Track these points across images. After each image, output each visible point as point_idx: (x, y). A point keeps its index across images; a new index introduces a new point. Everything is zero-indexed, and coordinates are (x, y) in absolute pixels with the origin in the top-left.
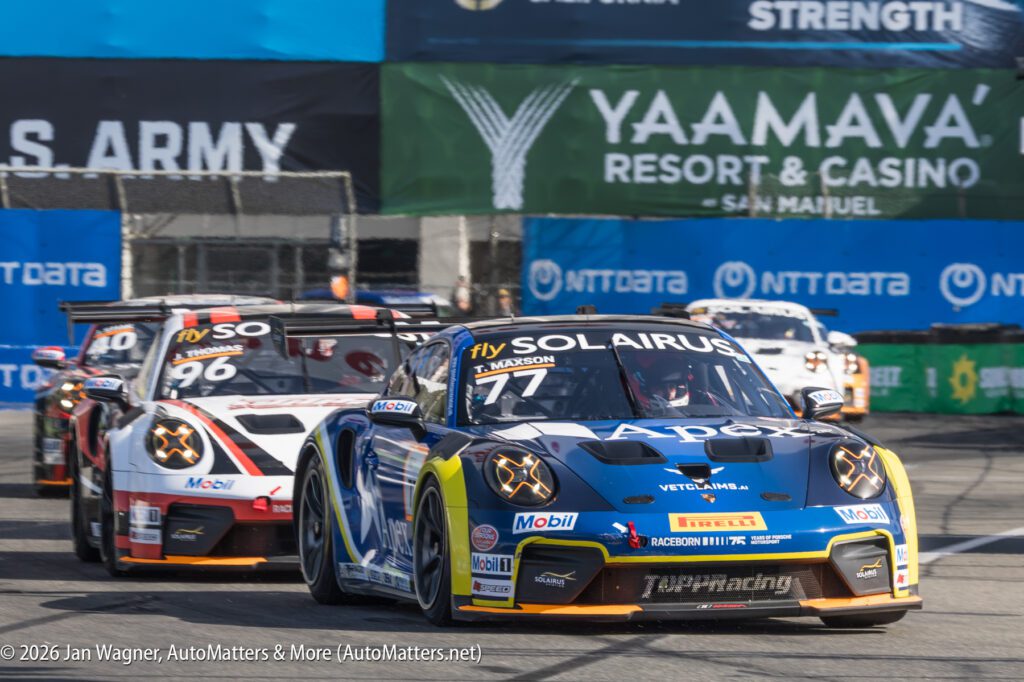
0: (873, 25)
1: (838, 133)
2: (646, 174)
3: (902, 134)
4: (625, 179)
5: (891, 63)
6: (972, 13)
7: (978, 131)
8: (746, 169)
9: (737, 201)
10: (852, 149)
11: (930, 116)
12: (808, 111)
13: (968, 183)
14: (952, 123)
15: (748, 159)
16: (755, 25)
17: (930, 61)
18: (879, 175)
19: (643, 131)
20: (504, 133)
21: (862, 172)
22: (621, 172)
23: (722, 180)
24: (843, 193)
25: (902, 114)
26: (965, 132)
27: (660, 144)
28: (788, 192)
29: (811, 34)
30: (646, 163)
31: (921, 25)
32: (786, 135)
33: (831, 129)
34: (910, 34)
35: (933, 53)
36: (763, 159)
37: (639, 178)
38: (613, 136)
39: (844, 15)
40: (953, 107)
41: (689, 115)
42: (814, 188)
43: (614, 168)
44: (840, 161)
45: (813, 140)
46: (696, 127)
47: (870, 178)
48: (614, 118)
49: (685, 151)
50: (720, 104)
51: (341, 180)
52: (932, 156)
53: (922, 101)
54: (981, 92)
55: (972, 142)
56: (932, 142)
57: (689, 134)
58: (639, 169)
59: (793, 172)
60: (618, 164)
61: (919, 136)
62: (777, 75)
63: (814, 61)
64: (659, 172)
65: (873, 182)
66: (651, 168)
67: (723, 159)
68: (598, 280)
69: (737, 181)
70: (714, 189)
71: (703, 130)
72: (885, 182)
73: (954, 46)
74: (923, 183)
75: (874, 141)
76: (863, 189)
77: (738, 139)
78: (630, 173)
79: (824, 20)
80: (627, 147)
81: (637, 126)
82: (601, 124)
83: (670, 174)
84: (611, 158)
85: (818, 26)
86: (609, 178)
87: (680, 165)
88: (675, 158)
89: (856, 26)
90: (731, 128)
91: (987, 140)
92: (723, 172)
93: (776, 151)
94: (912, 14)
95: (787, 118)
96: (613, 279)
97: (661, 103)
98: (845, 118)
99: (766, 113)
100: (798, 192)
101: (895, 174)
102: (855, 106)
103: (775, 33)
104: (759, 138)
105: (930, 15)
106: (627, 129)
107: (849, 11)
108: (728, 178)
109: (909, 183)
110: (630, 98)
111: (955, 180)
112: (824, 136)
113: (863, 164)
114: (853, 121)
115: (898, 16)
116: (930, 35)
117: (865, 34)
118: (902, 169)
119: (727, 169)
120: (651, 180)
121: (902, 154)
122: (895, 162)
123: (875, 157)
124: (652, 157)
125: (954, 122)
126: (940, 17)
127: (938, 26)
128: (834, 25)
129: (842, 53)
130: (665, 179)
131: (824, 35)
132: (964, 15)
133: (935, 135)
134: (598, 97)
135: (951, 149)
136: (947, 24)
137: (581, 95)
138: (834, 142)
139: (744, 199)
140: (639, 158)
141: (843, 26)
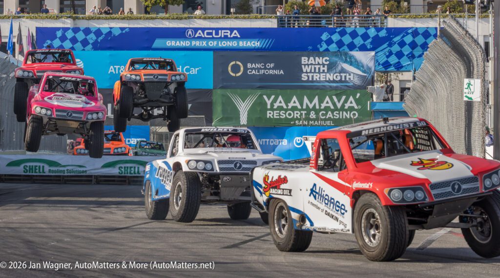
0: (332, 79)
1: (323, 105)
2: (276, 116)
3: (339, 105)
4: (272, 117)
5: (336, 88)
6: (355, 76)
7: (357, 105)
8: (301, 114)
9: (299, 122)
10: (327, 109)
11: (346, 101)
12: (316, 100)
13: (355, 117)
14: (351, 103)
15: (302, 112)
16: (303, 79)
17: (346, 88)
18: (333, 116)
19: (276, 105)
20: (243, 106)
21: (330, 114)
22: (271, 115)
23: (295, 117)
24: (325, 120)
25: (339, 101)
26: (354, 105)
27: (280, 108)
28: (312, 120)
29: (317, 81)
30: (276, 113)
31: (343, 79)
32: (311, 106)
33: (322, 104)
34: (341, 81)
35: (346, 86)
36: (306, 112)
37: (275, 117)
38: (269, 107)
39: (325, 77)
40: (351, 99)
41: (287, 101)
42: (317, 119)
43: (269, 114)
44: (324, 112)
45: (317, 107)
46: (289, 104)
47: (331, 116)
48: (269, 102)
49: (286, 110)
50: (295, 98)
51: (203, 117)
52: (346, 111)
53: (344, 97)
54: (358, 95)
55: (356, 107)
56: (346, 107)
57: (287, 106)
58: (275, 114)
59: (313, 115)
60: (270, 113)
61: (343, 106)
62: (308, 91)
63: (317, 88)
64: (280, 115)
65: (332, 117)
66: (278, 114)
67: (295, 112)
68: (266, 142)
69: (299, 117)
70: (293, 119)
71: (291, 105)
72: (335, 117)
73: (351, 84)
74: (344, 117)
75: (332, 107)
76: (330, 119)
77: (299, 107)
78: (273, 116)
79: (320, 78)
80: (272, 109)
81: (274, 104)
82: (266, 104)
83: (283, 116)
84: (268, 112)
85: (318, 79)
86: (268, 117)
87: (285, 114)
88: (284, 112)
89: (327, 79)
90: (298, 105)
91: (360, 107)
92: (295, 115)
93: (308, 110)
94: (341, 76)
95: (311, 102)
96: (269, 141)
97: (280, 98)
98: (325, 101)
99: (306, 100)
100: (314, 120)
101: (338, 115)
102: (327, 99)
103: (308, 81)
104: (304, 107)
105: (345, 77)
106: (272, 105)
107: (326, 76)
108: (297, 116)
109: (341, 117)
110: (273, 97)
111: (352, 116)
112: (320, 106)
113: (330, 112)
114: (327, 102)
115: (338, 77)
116: (345, 81)
117: (329, 81)
118: (339, 114)
119: (297, 114)
120: (278, 117)
121: (339, 110)
122: (338, 112)
123: (332, 111)
124: (278, 112)
125: (351, 102)
126: (348, 77)
127: (347, 79)
128: (322, 79)
129: (324, 86)
130: (281, 117)
131: (320, 82)
132: (353, 76)
133: (347, 106)
134: (265, 97)
135: (351, 109)
136: (350, 79)
137: (261, 96)
138: (322, 107)
139: (301, 122)
140: (275, 112)
141: (324, 79)
